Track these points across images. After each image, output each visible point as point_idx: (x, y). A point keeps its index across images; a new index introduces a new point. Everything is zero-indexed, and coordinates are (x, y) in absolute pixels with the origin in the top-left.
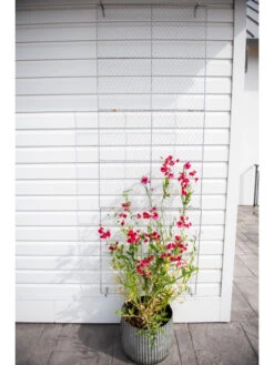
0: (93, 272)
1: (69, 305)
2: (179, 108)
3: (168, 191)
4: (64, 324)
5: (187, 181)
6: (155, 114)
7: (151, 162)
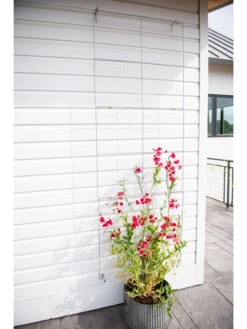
0: (89, 262)
1: (66, 298)
2: (162, 106)
3: (157, 178)
4: (61, 318)
5: (173, 168)
6: (145, 111)
7: (143, 153)
